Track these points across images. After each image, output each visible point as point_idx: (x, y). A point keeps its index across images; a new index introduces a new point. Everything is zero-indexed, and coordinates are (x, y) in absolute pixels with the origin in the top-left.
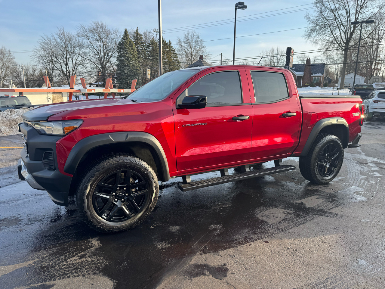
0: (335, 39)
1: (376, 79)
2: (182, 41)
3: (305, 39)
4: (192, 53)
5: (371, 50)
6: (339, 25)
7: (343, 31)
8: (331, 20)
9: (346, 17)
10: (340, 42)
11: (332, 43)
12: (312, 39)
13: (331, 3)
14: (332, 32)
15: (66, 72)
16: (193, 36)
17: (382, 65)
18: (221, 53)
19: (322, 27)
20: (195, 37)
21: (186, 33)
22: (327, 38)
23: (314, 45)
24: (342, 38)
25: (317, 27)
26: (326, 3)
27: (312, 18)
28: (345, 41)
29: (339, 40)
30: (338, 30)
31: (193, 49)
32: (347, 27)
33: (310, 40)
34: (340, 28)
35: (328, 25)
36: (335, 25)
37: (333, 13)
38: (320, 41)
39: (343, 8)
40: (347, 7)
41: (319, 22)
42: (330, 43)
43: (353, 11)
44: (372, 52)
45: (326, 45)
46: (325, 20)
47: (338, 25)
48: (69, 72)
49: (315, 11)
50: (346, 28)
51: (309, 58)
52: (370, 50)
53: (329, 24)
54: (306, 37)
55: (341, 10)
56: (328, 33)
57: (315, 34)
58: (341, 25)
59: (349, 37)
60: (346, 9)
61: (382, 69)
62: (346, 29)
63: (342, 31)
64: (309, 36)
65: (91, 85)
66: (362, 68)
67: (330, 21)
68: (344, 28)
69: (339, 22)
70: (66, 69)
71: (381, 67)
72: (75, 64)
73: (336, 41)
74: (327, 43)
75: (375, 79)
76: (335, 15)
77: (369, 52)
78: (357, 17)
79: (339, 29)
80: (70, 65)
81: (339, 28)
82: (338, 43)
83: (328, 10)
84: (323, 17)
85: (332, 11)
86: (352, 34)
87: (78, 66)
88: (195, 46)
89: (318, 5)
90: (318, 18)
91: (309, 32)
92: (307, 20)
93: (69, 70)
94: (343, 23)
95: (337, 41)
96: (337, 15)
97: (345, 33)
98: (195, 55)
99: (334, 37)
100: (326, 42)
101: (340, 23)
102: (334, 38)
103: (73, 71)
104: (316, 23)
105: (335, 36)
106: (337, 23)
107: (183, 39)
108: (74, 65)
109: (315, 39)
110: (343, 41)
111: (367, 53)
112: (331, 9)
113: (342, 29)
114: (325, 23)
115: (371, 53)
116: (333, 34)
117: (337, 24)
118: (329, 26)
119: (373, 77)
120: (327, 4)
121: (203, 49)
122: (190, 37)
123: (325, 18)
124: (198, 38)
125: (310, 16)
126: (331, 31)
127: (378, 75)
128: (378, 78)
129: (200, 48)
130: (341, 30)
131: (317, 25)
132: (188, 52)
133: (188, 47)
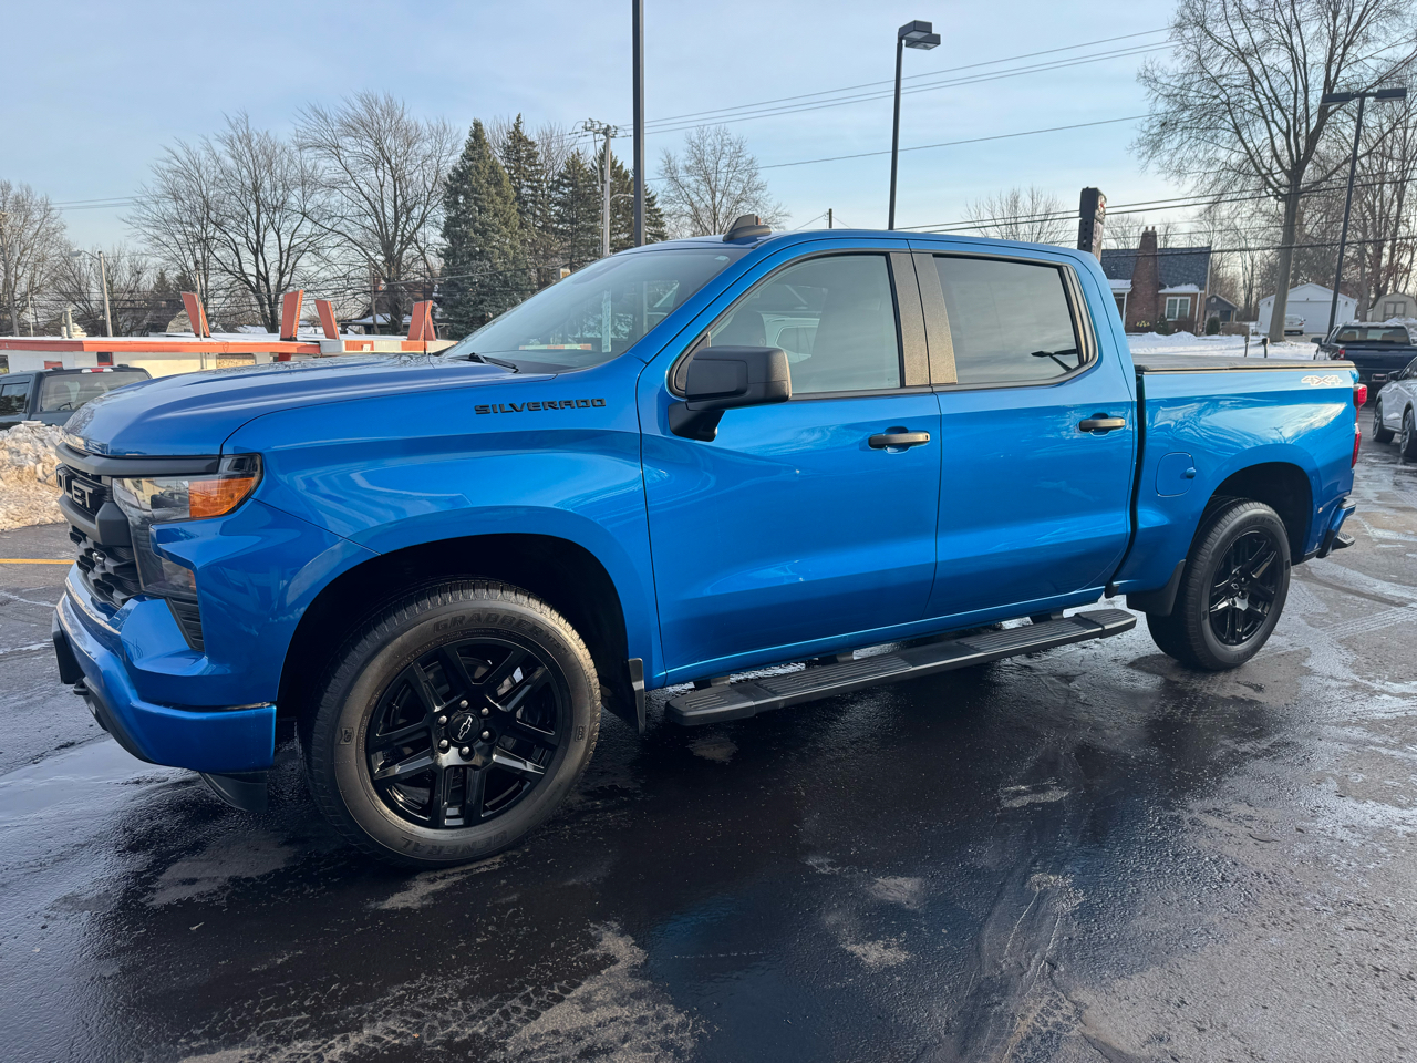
0: (1250, 156)
2: (680, 165)
4: (715, 208)
6: (1267, 108)
10: (1271, 170)
11: (1239, 171)
15: (253, 279)
16: (719, 147)
18: (830, 210)
20: (726, 149)
21: (694, 136)
24: (1275, 156)
25: (1184, 116)
27: (1165, 80)
31: (718, 195)
32: (1294, 114)
34: (1269, 118)
35: (1225, 107)
36: (1252, 106)
38: (1196, 166)
39: (1279, 43)
41: (1192, 94)
42: (1230, 175)
46: (1213, 89)
47: (1261, 107)
48: (266, 280)
50: (1290, 117)
53: (1228, 105)
55: (1272, 52)
62: (1291, 123)
63: (1278, 127)
65: (346, 326)
69: (1265, 94)
70: (257, 266)
72: (290, 248)
73: (1255, 166)
79: (1267, 122)
80: (271, 254)
81: (1264, 117)
84: (1205, 75)
86: (1312, 139)
87: (298, 258)
88: (728, 182)
90: (1185, 82)
93: (267, 273)
98: (727, 217)
100: (1214, 169)
103: (282, 274)
104: (1179, 97)
106: (1257, 99)
107: (682, 158)
108: (286, 253)
113: (1275, 122)
114: (1217, 97)
117: (1260, 102)
118: (1230, 111)
121: (756, 195)
122: (708, 149)
124: (738, 153)
125: (1157, 74)
129: (744, 191)
131: (1185, 106)
132: (703, 205)
133: (702, 188)
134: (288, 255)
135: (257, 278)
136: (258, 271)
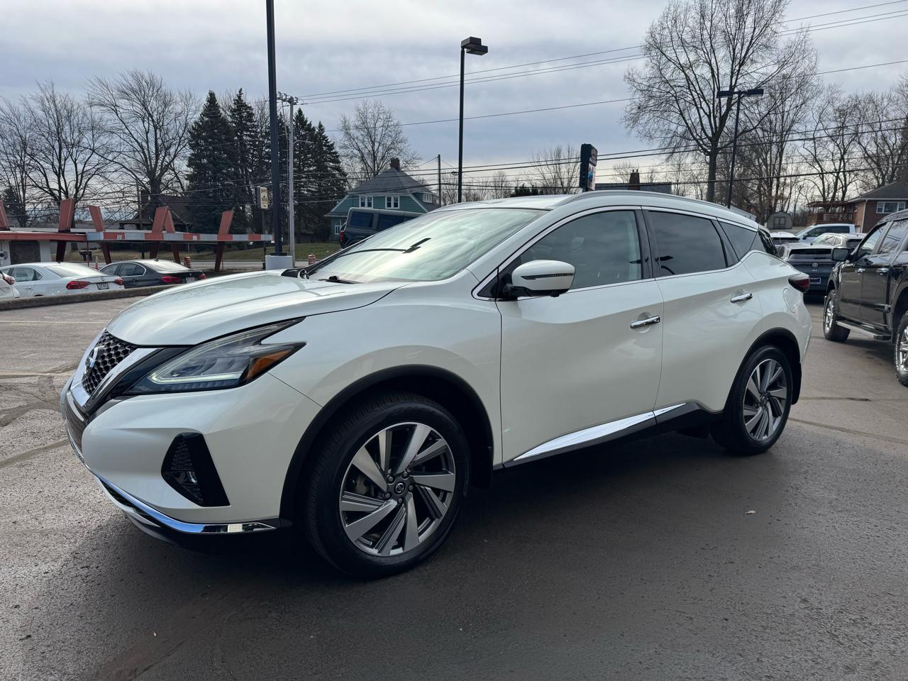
0: (689, 128)
1: (780, 218)
2: (352, 124)
3: (627, 127)
4: (374, 153)
5: (769, 155)
6: (697, 100)
7: (706, 114)
8: (679, 86)
9: (711, 82)
10: (701, 137)
11: (683, 137)
12: (641, 128)
13: (680, 50)
14: (681, 114)
15: (56, 193)
16: (377, 115)
17: (793, 189)
18: (439, 155)
19: (662, 103)
20: (381, 116)
21: (361, 106)
22: (673, 127)
23: (646, 141)
24: (703, 129)
25: (650, 103)
26: (669, 49)
27: (640, 81)
28: (710, 135)
29: (698, 132)
30: (694, 110)
31: (377, 144)
32: (713, 104)
33: (635, 129)
34: (699, 106)
35: (674, 98)
36: (689, 99)
37: (683, 71)
38: (659, 133)
39: (704, 62)
40: (713, 61)
41: (655, 90)
42: (678, 139)
43: (725, 69)
44: (771, 160)
45: (671, 142)
46: (667, 88)
47: (694, 100)
48: (66, 193)
49: (646, 66)
50: (711, 106)
51: (635, 171)
52: (766, 155)
53: (676, 97)
54: (627, 122)
55: (700, 67)
56: (675, 116)
57: (647, 117)
58: (702, 100)
59: (718, 125)
60: (710, 65)
61: (793, 197)
62: (711, 109)
63: (704, 111)
64: (635, 120)
65: (124, 224)
66: (751, 195)
67: (679, 89)
68: (708, 106)
69: (696, 92)
70: (59, 183)
71: (790, 193)
72: (83, 172)
73: (692, 134)
74: (672, 137)
75: (778, 219)
76: (687, 77)
77: (765, 160)
78: (733, 84)
79: (697, 108)
80: (70, 177)
81: (696, 105)
82: (695, 139)
83: (673, 66)
84: (663, 79)
85: (682, 68)
86: (723, 119)
87: (89, 179)
88: (383, 136)
89: (653, 53)
90: (651, 82)
91: (634, 111)
92: (630, 85)
93: (67, 188)
94: (705, 93)
95: (695, 134)
96: (692, 77)
97: (709, 117)
98: (382, 159)
99: (687, 123)
100: (670, 135)
101: (698, 94)
102: (688, 126)
103: (77, 189)
104: (647, 92)
105: (689, 122)
106: (692, 94)
107: (353, 120)
108: (80, 175)
109: (647, 127)
110: (706, 134)
111: (761, 161)
112: (680, 64)
113: (702, 108)
114: (669, 92)
115: (768, 162)
116: (684, 118)
117: (693, 97)
118: (677, 101)
119: (775, 215)
120: (670, 53)
121: (400, 145)
122: (370, 116)
123: (667, 82)
124: (389, 119)
125: (635, 76)
126: (680, 111)
127: (785, 210)
128: (784, 217)
129: (393, 143)
130: (701, 111)
131: (651, 97)
132: (367, 151)
133: (366, 140)
134: (82, 177)
135: (60, 192)
136: (60, 187)
